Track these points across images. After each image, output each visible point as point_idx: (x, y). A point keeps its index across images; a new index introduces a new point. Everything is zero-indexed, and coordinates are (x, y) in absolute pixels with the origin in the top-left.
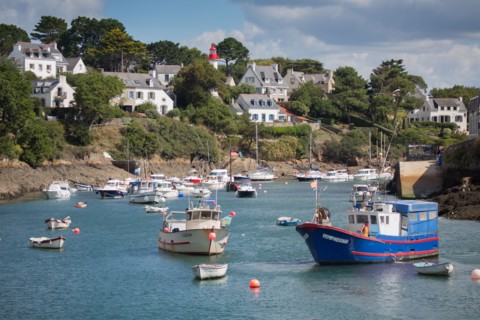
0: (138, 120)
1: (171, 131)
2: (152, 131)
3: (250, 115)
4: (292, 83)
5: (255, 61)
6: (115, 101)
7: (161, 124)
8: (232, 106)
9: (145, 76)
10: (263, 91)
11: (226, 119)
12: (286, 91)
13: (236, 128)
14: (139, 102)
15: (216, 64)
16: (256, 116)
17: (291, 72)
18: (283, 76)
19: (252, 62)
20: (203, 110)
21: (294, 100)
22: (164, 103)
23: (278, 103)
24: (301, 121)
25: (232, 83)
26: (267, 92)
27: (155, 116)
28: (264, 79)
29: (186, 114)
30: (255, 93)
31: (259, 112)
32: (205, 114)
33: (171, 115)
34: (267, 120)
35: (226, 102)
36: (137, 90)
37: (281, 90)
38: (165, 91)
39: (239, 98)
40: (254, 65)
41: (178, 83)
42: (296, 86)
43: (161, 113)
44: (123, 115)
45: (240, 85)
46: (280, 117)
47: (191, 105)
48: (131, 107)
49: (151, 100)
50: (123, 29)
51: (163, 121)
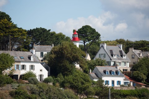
0: (23, 86)
1: (47, 93)
2: (33, 93)
3: (103, 81)
4: (133, 58)
5: (106, 42)
7: (40, 88)
8: (90, 75)
9: (28, 53)
10: (112, 64)
11: (87, 84)
12: (128, 64)
13: (93, 91)
14: (23, 72)
15: (78, 44)
16: (107, 82)
17: (132, 50)
18: (126, 53)
19: (104, 43)
20: (70, 78)
21: (135, 70)
22: (41, 73)
23: (123, 73)
24: (141, 85)
25: (88, 58)
26: (115, 65)
27: (35, 82)
28: (112, 55)
29: (58, 81)
30: (106, 65)
31: (109, 79)
32: (71, 80)
33: (46, 81)
34: (116, 85)
35: (86, 71)
36: (22, 64)
37: (125, 63)
38: (42, 64)
39: (95, 69)
40: (105, 45)
41: (51, 58)
42: (136, 60)
43: (39, 80)
44: (12, 82)
45: (94, 59)
46: (125, 83)
47: (61, 74)
48: (17, 75)
49: (32, 70)
50: (9, 19)
51: (41, 86)
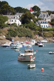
0: (12, 27)
1: (21, 30)
2: (16, 30)
3: (41, 26)
4: (52, 17)
6: (6, 23)
8: (36, 23)
9: (14, 16)
10: (44, 19)
11: (35, 27)
12: (50, 19)
13: (37, 29)
14: (12, 23)
15: (32, 13)
16: (42, 26)
17: (51, 14)
18: (49, 15)
19: (41, 12)
20: (29, 25)
21: (52, 21)
22: (19, 23)
23: (48, 23)
25: (36, 17)
26: (45, 20)
27: (16, 26)
28: (44, 16)
29: (24, 26)
30: (42, 20)
33: (21, 26)
34: (45, 27)
35: (35, 22)
36: (12, 20)
37: (49, 19)
38: (19, 20)
39: (38, 21)
40: (42, 13)
41: (22, 18)
43: (18, 26)
44: (8, 26)
45: (38, 18)
46: (49, 26)
47: (26, 23)
48: (10, 24)
49: (15, 22)
50: (8, 4)
51: (19, 28)
